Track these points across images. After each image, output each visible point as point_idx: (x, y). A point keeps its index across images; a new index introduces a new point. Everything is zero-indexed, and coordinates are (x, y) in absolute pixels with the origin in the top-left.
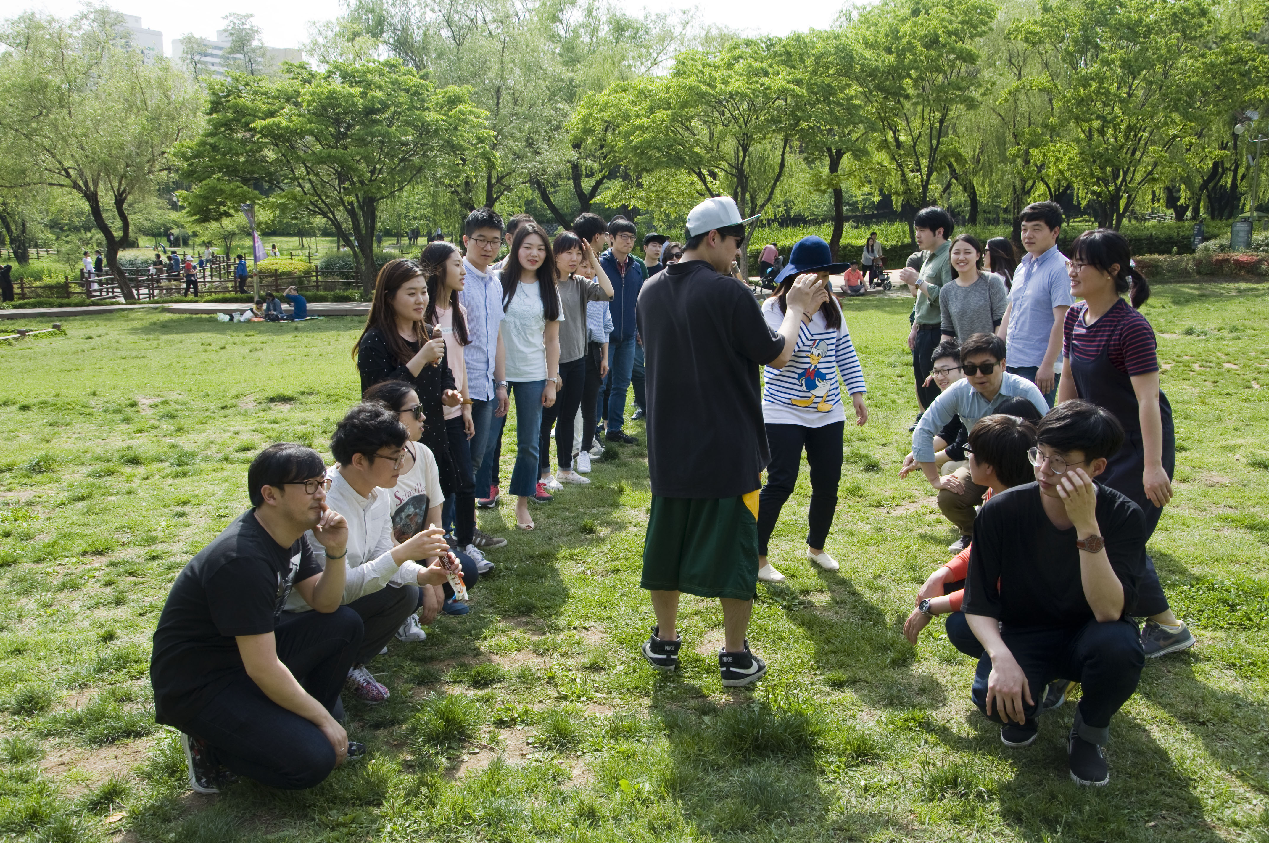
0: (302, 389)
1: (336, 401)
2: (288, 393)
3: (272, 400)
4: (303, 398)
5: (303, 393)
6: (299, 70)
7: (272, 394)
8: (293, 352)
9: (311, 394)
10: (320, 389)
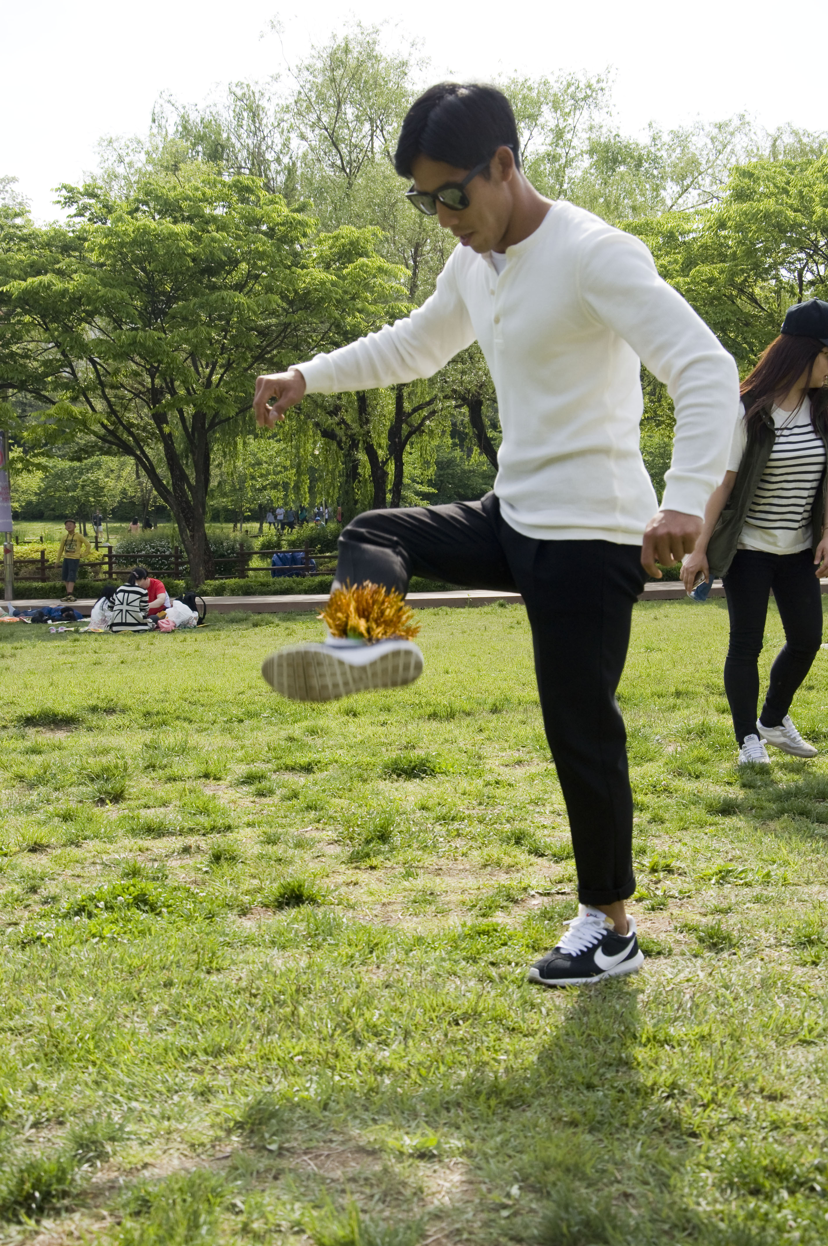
0: (92, 702)
1: (164, 723)
2: (64, 708)
3: (30, 721)
4: (93, 719)
5: (94, 709)
6: (87, 200)
7: (29, 710)
8: (72, 659)
9: (110, 711)
10: (129, 703)
